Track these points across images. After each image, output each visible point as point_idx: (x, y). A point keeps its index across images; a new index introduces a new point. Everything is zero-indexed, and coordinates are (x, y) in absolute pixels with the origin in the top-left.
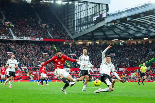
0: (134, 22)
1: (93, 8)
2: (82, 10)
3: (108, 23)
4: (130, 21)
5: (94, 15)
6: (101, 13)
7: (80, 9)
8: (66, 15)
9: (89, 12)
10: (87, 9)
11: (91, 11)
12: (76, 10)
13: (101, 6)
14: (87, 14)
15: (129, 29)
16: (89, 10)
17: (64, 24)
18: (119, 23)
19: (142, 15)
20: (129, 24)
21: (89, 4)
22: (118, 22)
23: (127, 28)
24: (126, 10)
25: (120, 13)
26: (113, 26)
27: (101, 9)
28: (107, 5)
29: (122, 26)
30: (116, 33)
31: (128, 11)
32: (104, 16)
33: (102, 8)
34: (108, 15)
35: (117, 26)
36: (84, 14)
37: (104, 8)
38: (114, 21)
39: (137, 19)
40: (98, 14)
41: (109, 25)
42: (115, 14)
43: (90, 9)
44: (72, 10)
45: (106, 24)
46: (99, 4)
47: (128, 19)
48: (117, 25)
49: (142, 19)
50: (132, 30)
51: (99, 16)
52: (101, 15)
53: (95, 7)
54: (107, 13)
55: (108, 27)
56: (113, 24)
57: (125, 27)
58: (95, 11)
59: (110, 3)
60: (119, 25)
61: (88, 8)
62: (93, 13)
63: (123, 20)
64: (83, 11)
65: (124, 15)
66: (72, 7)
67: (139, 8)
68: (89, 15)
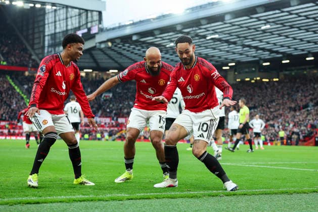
0: (144, 42)
1: (77, 17)
2: (57, 19)
3: (101, 43)
4: (137, 41)
5: (79, 28)
6: (89, 25)
7: (55, 16)
8: (31, 26)
9: (69, 23)
10: (67, 18)
11: (74, 22)
12: (48, 19)
13: (89, 14)
14: (67, 26)
15: (136, 54)
16: (69, 20)
17: (28, 41)
18: (119, 44)
19: (156, 32)
20: (135, 45)
21: (70, 9)
22: (118, 41)
23: (132, 52)
24: (131, 22)
25: (121, 27)
26: (109, 48)
27: (89, 19)
28: (100, 13)
29: (124, 49)
30: (113, 59)
31: (134, 24)
32: (94, 30)
33: (92, 17)
34: (101, 30)
35: (116, 49)
36: (62, 25)
37: (96, 17)
38: (112, 40)
39: (149, 39)
40: (85, 26)
41: (103, 46)
42: (114, 29)
43: (71, 17)
44: (41, 18)
45: (98, 45)
46: (87, 11)
47: (134, 38)
48: (116, 46)
49: (156, 38)
50: (140, 55)
51: (86, 31)
52: (89, 30)
53: (80, 15)
54: (100, 26)
55: (101, 50)
56: (110, 44)
57: (128, 51)
58: (79, 22)
59: (105, 10)
60: (120, 48)
61: (69, 16)
62: (77, 25)
63: (126, 39)
64: (59, 20)
65: (128, 31)
66: (42, 12)
67: (152, 20)
68: (69, 27)
